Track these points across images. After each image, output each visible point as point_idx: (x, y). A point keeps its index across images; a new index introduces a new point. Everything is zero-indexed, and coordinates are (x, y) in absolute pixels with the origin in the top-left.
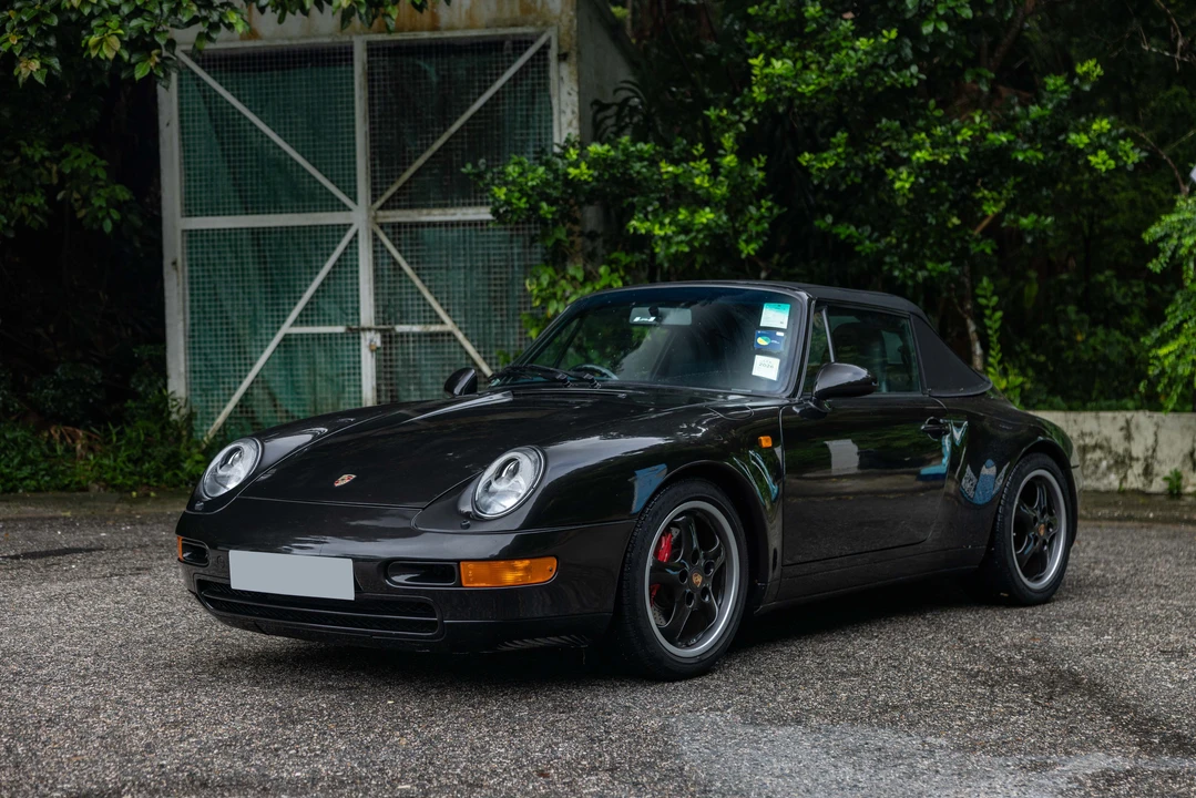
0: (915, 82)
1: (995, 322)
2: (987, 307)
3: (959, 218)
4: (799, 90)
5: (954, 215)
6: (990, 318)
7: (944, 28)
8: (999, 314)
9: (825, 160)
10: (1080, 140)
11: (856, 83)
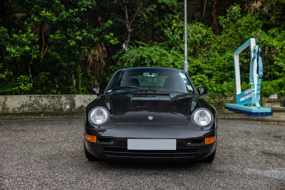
0: (79, 21)
1: (80, 75)
2: (79, 72)
3: (79, 52)
4: (52, 20)
5: (78, 51)
6: (79, 74)
7: (86, 10)
8: (81, 74)
9: (56, 37)
10: (108, 37)
11: (66, 19)
